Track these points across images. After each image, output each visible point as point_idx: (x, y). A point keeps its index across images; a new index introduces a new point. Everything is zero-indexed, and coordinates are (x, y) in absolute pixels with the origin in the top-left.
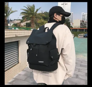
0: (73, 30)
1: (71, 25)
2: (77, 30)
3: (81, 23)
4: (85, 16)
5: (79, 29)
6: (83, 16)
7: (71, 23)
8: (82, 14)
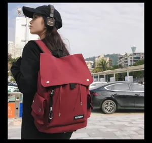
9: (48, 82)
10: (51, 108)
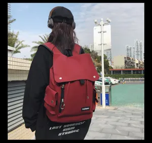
1: (110, 65)
2: (120, 71)
3: (126, 62)
4: (130, 50)
5: (123, 71)
6: (128, 49)
7: (110, 62)
8: (126, 48)
9: (61, 78)
10: (63, 100)
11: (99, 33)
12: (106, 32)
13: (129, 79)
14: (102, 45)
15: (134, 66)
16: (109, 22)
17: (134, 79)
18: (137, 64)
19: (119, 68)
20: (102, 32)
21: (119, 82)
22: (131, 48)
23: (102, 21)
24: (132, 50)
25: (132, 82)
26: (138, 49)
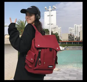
0: (62, 42)
2: (66, 42)
3: (69, 37)
7: (60, 37)
8: (69, 29)
9: (39, 45)
11: (48, 16)
12: (52, 15)
13: (71, 47)
14: (50, 24)
15: (74, 39)
16: (55, 9)
17: (74, 47)
18: (76, 38)
19: (65, 41)
20: (50, 16)
21: (65, 49)
22: (72, 29)
23: (50, 8)
24: (73, 30)
25: (73, 49)
26: (76, 30)
